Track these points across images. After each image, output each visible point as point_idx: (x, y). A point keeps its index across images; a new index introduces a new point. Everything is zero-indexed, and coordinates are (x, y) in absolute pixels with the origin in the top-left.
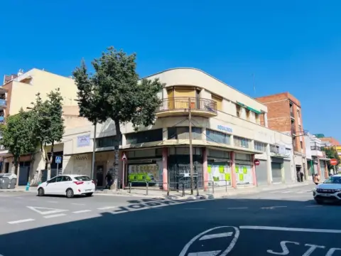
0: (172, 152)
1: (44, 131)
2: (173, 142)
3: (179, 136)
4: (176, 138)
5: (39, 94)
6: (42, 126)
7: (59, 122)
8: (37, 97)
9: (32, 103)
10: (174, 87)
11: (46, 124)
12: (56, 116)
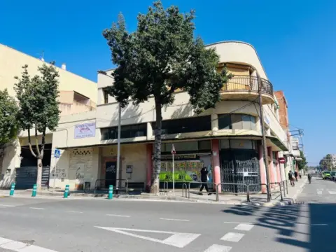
0: (226, 146)
1: (36, 114)
2: (226, 132)
3: (234, 125)
4: (231, 128)
5: (26, 66)
6: (34, 109)
7: (54, 104)
8: (24, 70)
9: (16, 78)
10: (225, 64)
11: (40, 106)
12: (50, 96)
